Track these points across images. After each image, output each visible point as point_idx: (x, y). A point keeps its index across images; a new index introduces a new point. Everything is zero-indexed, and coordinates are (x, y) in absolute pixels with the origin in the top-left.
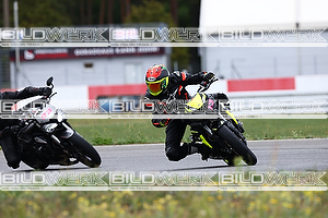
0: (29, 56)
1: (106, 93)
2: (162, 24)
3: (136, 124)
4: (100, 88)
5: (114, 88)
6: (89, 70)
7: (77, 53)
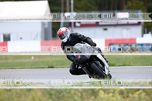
0: (78, 25)
1: (113, 42)
2: (140, 11)
3: (126, 57)
4: (111, 40)
5: (117, 40)
6: (105, 32)
7: (100, 24)
